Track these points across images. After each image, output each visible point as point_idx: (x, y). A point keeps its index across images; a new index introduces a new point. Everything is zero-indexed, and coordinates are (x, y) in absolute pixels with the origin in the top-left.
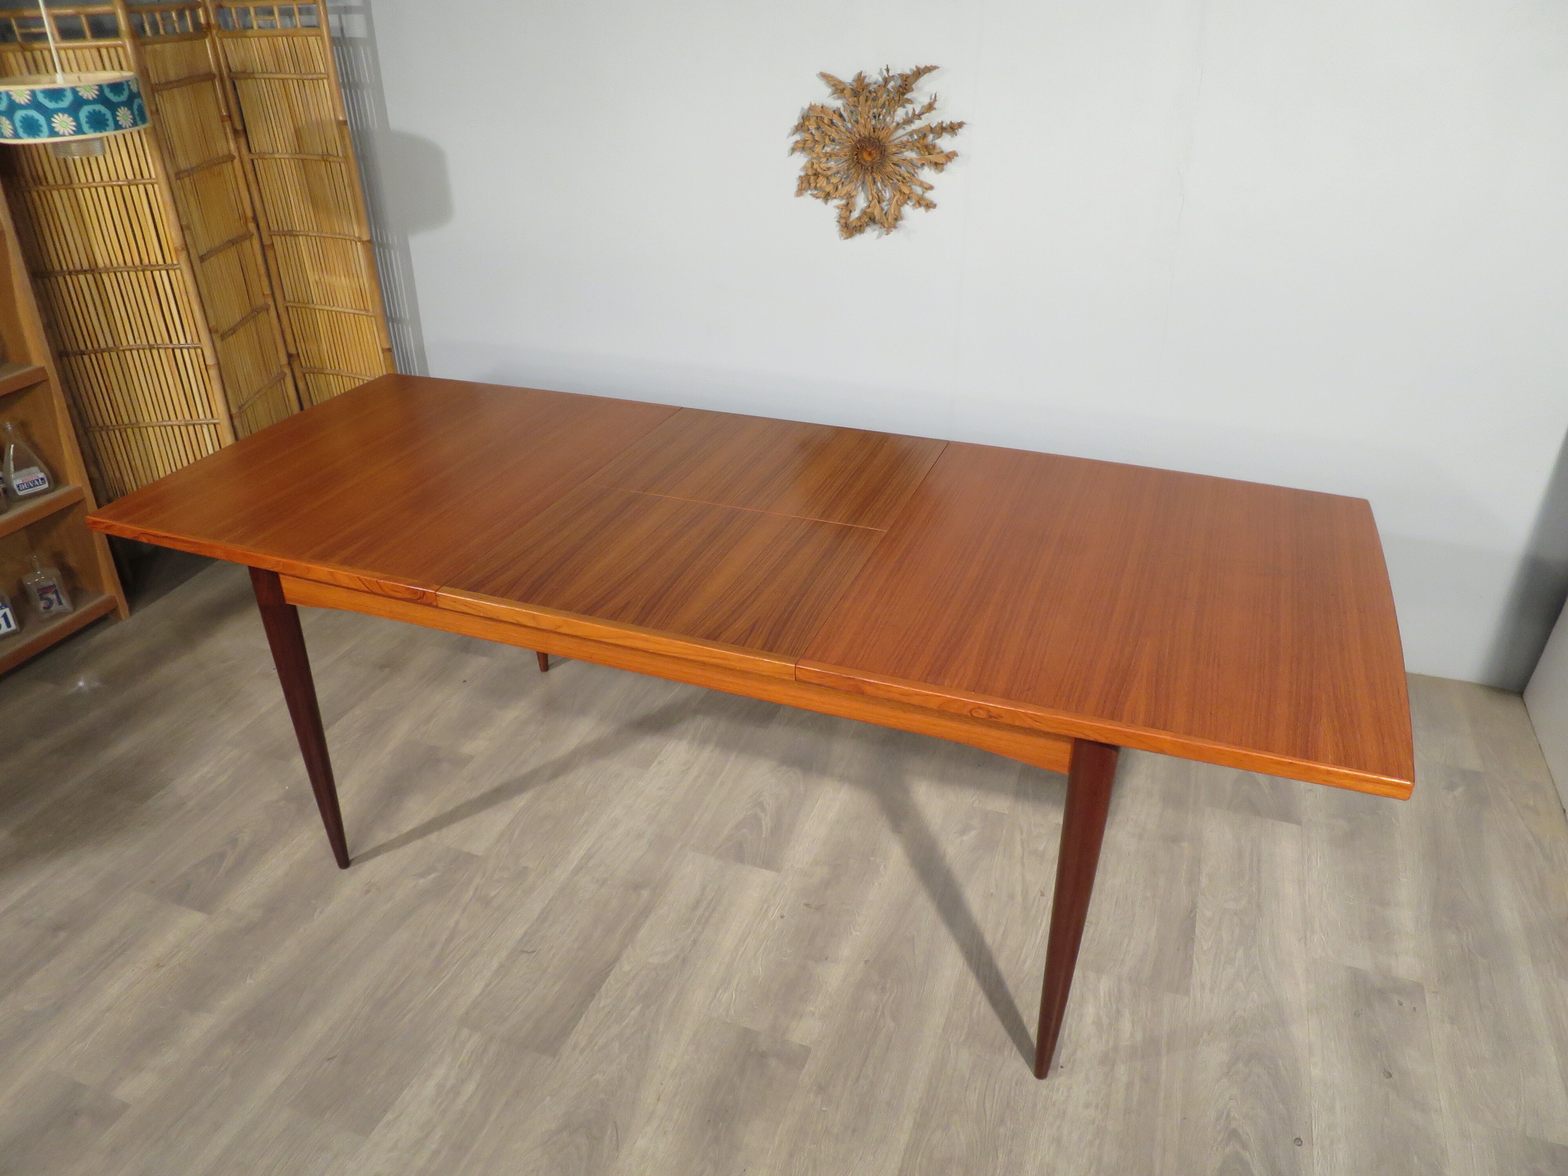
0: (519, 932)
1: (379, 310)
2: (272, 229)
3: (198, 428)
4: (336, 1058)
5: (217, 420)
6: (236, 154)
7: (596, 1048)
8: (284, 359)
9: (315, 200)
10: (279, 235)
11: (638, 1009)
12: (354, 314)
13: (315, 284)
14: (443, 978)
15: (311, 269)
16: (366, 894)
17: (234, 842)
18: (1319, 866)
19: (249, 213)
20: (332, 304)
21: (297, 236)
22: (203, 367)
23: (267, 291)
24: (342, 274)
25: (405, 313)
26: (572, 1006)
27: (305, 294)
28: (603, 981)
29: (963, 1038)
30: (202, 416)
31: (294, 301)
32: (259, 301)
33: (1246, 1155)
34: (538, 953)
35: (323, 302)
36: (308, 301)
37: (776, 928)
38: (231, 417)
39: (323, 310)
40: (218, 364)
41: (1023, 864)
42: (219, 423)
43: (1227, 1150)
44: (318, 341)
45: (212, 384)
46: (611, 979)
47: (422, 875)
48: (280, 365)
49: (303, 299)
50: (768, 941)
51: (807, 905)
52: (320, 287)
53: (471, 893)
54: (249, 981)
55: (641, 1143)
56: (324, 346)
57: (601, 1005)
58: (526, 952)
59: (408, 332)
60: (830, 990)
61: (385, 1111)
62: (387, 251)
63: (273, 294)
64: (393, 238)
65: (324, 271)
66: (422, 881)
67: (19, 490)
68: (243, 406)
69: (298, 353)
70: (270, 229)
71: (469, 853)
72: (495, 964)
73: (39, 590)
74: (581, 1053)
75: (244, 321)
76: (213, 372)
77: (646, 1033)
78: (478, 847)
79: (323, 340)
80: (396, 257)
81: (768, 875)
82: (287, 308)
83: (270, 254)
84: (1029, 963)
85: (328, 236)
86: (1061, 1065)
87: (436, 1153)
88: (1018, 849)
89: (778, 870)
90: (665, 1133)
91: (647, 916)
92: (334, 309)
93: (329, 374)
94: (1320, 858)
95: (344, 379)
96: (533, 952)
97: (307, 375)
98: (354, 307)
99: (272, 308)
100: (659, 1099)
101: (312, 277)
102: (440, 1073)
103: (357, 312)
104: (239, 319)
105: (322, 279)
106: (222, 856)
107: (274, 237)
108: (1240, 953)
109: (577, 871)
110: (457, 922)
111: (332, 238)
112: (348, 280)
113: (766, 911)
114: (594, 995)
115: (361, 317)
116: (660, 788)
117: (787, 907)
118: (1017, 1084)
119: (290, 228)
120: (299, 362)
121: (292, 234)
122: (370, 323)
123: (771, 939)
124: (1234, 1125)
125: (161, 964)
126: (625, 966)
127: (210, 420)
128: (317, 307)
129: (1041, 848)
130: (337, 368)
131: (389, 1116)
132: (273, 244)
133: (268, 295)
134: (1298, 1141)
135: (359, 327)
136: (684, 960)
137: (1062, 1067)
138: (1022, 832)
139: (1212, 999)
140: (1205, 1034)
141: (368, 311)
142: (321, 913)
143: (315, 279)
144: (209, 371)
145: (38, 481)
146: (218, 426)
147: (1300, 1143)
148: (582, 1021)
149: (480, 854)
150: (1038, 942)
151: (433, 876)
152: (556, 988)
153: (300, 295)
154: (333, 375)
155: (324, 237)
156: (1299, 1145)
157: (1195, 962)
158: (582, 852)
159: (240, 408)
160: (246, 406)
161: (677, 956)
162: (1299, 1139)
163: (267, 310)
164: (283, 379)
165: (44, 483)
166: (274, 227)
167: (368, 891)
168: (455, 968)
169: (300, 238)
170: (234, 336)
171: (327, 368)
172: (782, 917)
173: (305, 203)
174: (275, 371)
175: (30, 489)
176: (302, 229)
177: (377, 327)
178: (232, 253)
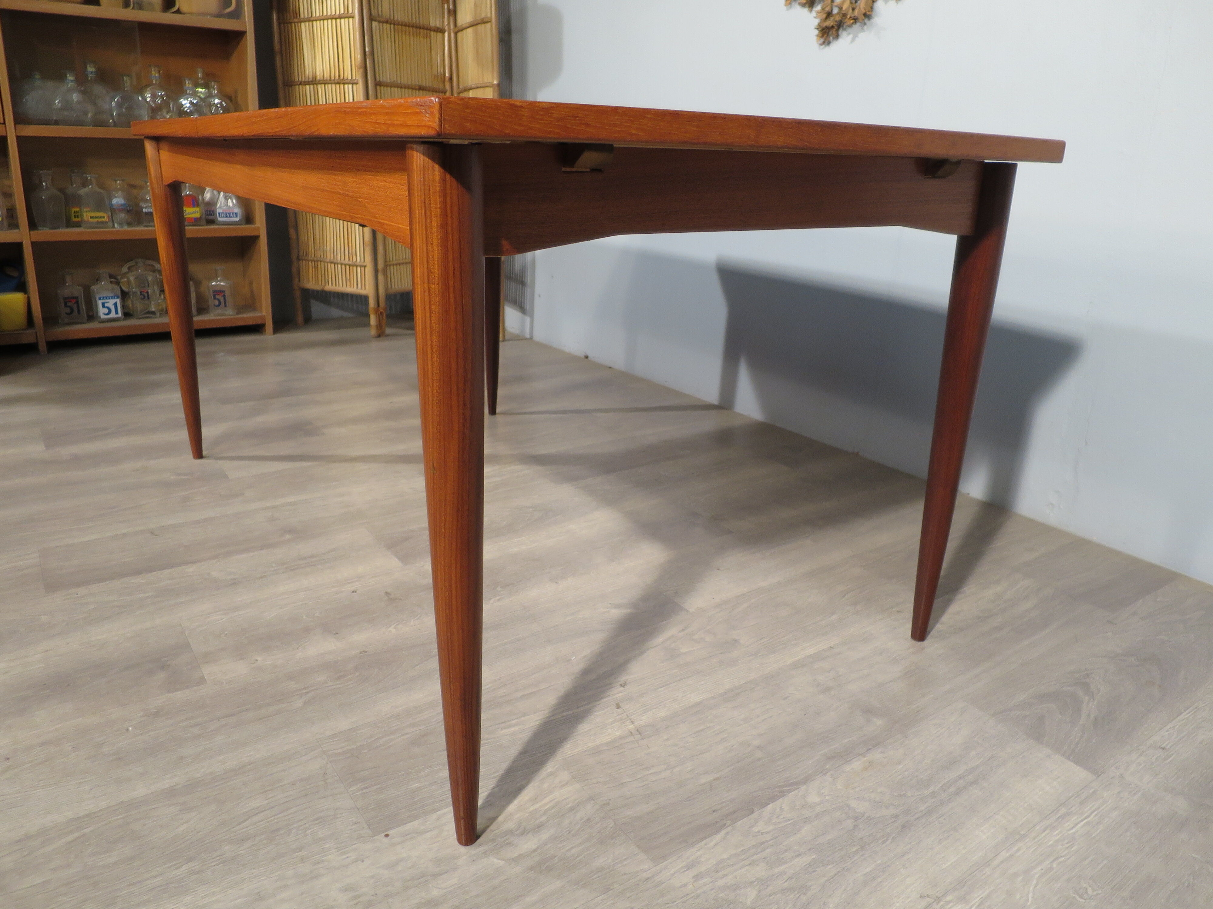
67: (219, 216)
73: (214, 291)
145: (233, 214)
165: (237, 216)
175: (227, 218)
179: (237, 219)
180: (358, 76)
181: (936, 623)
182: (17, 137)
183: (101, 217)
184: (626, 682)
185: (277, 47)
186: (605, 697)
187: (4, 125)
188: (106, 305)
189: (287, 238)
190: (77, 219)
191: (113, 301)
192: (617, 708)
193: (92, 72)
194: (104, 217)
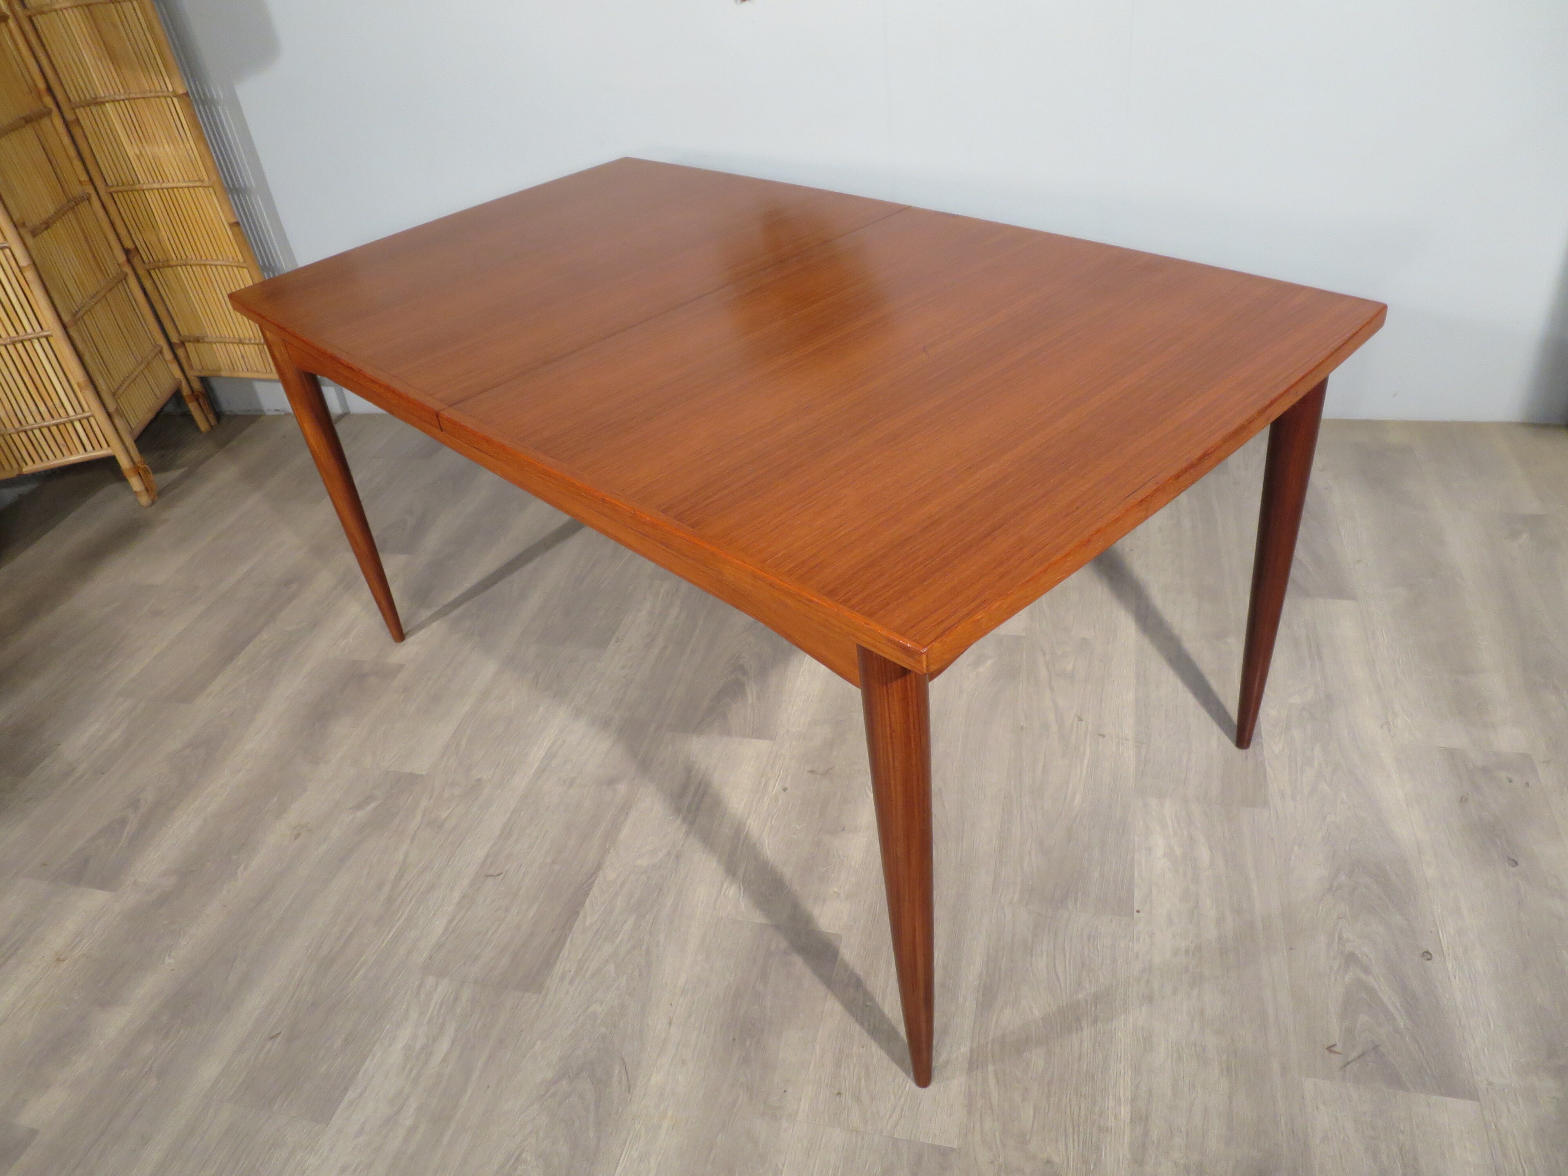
0: (480, 854)
1: (214, 178)
2: (72, 99)
3: (27, 344)
4: (280, 1037)
5: (46, 331)
6: (8, 13)
7: (588, 974)
8: (121, 257)
9: (112, 55)
10: (83, 107)
11: (631, 921)
12: (188, 188)
13: (135, 157)
14: (398, 921)
15: (129, 142)
16: (296, 839)
17: (135, 804)
18: (1386, 641)
19: (42, 85)
20: (161, 180)
21: (103, 103)
22: (16, 270)
23: (84, 177)
24: (164, 141)
25: (251, 181)
26: (553, 931)
27: (129, 176)
28: (586, 895)
29: (1017, 896)
30: (29, 330)
31: (118, 185)
32: (76, 190)
33: (1371, 981)
34: (504, 876)
35: (151, 180)
36: (133, 181)
37: (780, 803)
38: (64, 327)
39: (152, 189)
40: (34, 264)
41: (1052, 689)
42: (51, 336)
43: (1348, 978)
44: (154, 227)
45: (32, 288)
46: (595, 891)
47: (359, 807)
48: (119, 265)
49: (127, 180)
50: (772, 820)
51: (812, 772)
52: (142, 161)
53: (419, 818)
54: (168, 961)
55: (657, 1078)
56: (164, 233)
57: (588, 924)
58: (492, 876)
59: (258, 202)
60: (853, 863)
61: (346, 1089)
62: (213, 107)
63: (91, 180)
64: (217, 91)
65: (143, 139)
66: (360, 814)
68: (77, 312)
69: (136, 247)
70: (70, 100)
71: (411, 774)
72: (456, 895)
74: (571, 982)
75: (60, 214)
76: (30, 275)
77: (644, 947)
78: (420, 765)
79: (160, 225)
80: (224, 113)
81: (762, 745)
82: (111, 194)
83: (76, 131)
84: (1078, 798)
85: (138, 96)
86: (1137, 909)
87: (413, 1129)
88: (1044, 673)
89: (772, 738)
90: (683, 1062)
91: (627, 813)
92: (164, 185)
93: (176, 266)
94: (1386, 633)
95: (194, 268)
96: (499, 875)
97: (152, 272)
98: (187, 179)
99: (94, 197)
100: (670, 1023)
101: (131, 151)
102: (405, 1033)
103: (190, 184)
104: (52, 210)
105: (143, 152)
106: (123, 822)
107: (77, 111)
108: (1318, 751)
109: (541, 771)
110: (406, 856)
111: (144, 98)
112: (172, 147)
113: (765, 785)
114: (577, 913)
115: (196, 189)
116: (623, 667)
117: (789, 778)
118: (1089, 939)
119: (93, 96)
120: (139, 258)
121: (98, 102)
122: (208, 194)
123: (775, 816)
124: (1349, 948)
125: (62, 957)
126: (610, 874)
127: (39, 333)
128: (145, 187)
129: (1069, 668)
130: (184, 257)
131: (351, 1095)
132: (78, 120)
133: (85, 181)
134: (1427, 955)
135: (198, 206)
136: (678, 857)
137: (1138, 911)
138: (1044, 654)
139: (1295, 807)
140: (1296, 847)
141: (202, 181)
142: (245, 868)
143: (135, 153)
144: (25, 274)
146: (51, 339)
147: (1429, 956)
148: (567, 945)
149: (424, 773)
150: (1084, 772)
151: (373, 805)
152: (531, 913)
153: (123, 177)
154: (181, 266)
155: (134, 99)
156: (1429, 959)
157: (1268, 769)
158: (542, 753)
159: (74, 315)
160: (81, 313)
161: (669, 853)
162: (1428, 952)
163: (89, 199)
164: (125, 279)
166: (74, 96)
167: (298, 835)
168: (409, 908)
169: (107, 105)
170: (49, 230)
171: (173, 259)
172: (785, 790)
173: (103, 60)
174: (113, 270)
176: (107, 94)
177: (217, 198)
178: (28, 133)
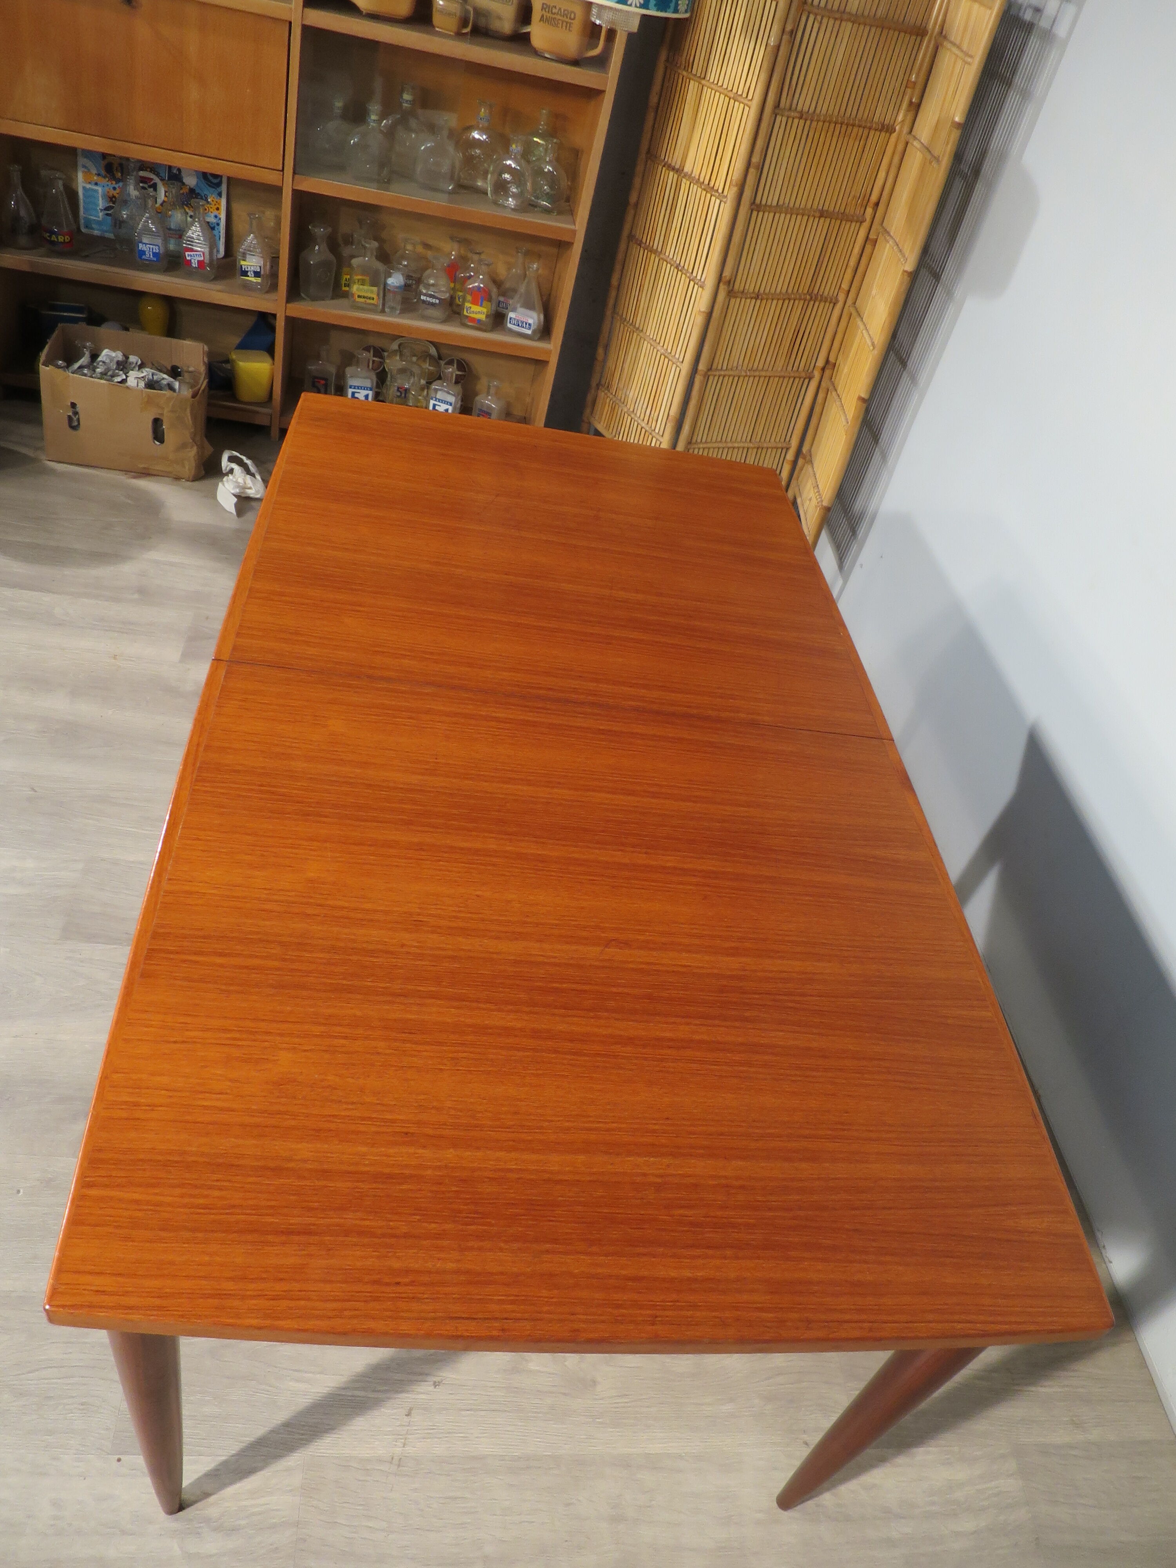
145: (526, 324)
179: (529, 332)
180: (731, 193)
181: (828, 1489)
182: (293, 190)
183: (370, 298)
184: (442, 1381)
185: (654, 99)
186: (408, 1392)
187: (282, 173)
188: (356, 395)
189: (593, 358)
190: (347, 289)
191: (365, 392)
192: (406, 1415)
193: (407, 101)
194: (373, 299)
